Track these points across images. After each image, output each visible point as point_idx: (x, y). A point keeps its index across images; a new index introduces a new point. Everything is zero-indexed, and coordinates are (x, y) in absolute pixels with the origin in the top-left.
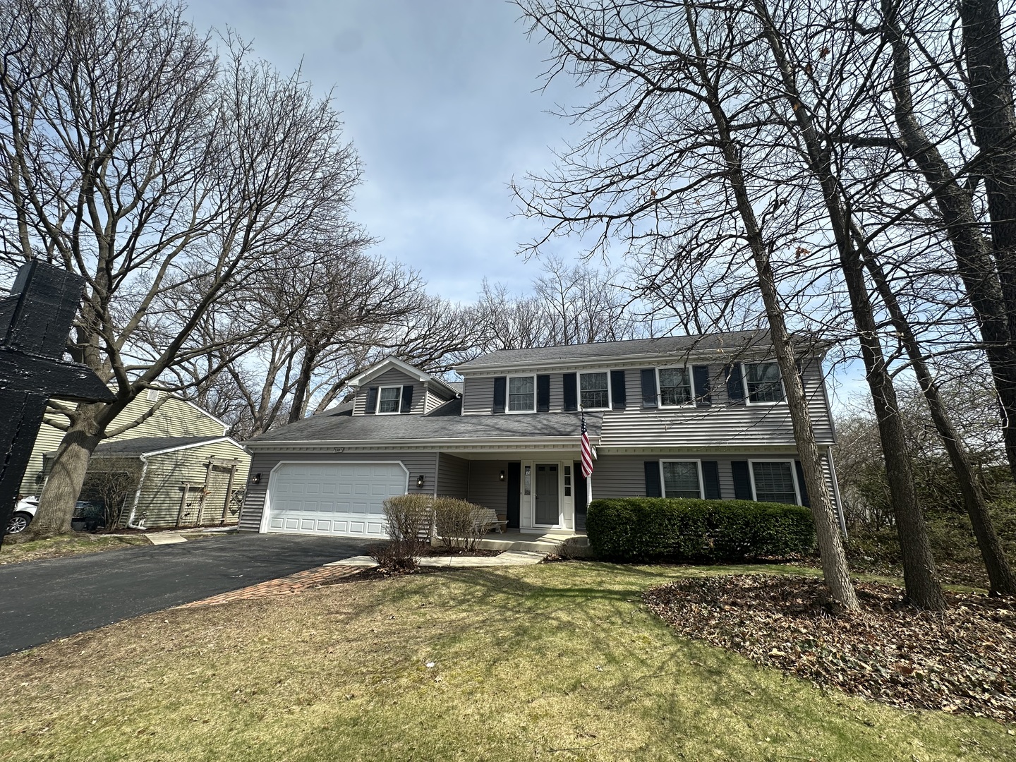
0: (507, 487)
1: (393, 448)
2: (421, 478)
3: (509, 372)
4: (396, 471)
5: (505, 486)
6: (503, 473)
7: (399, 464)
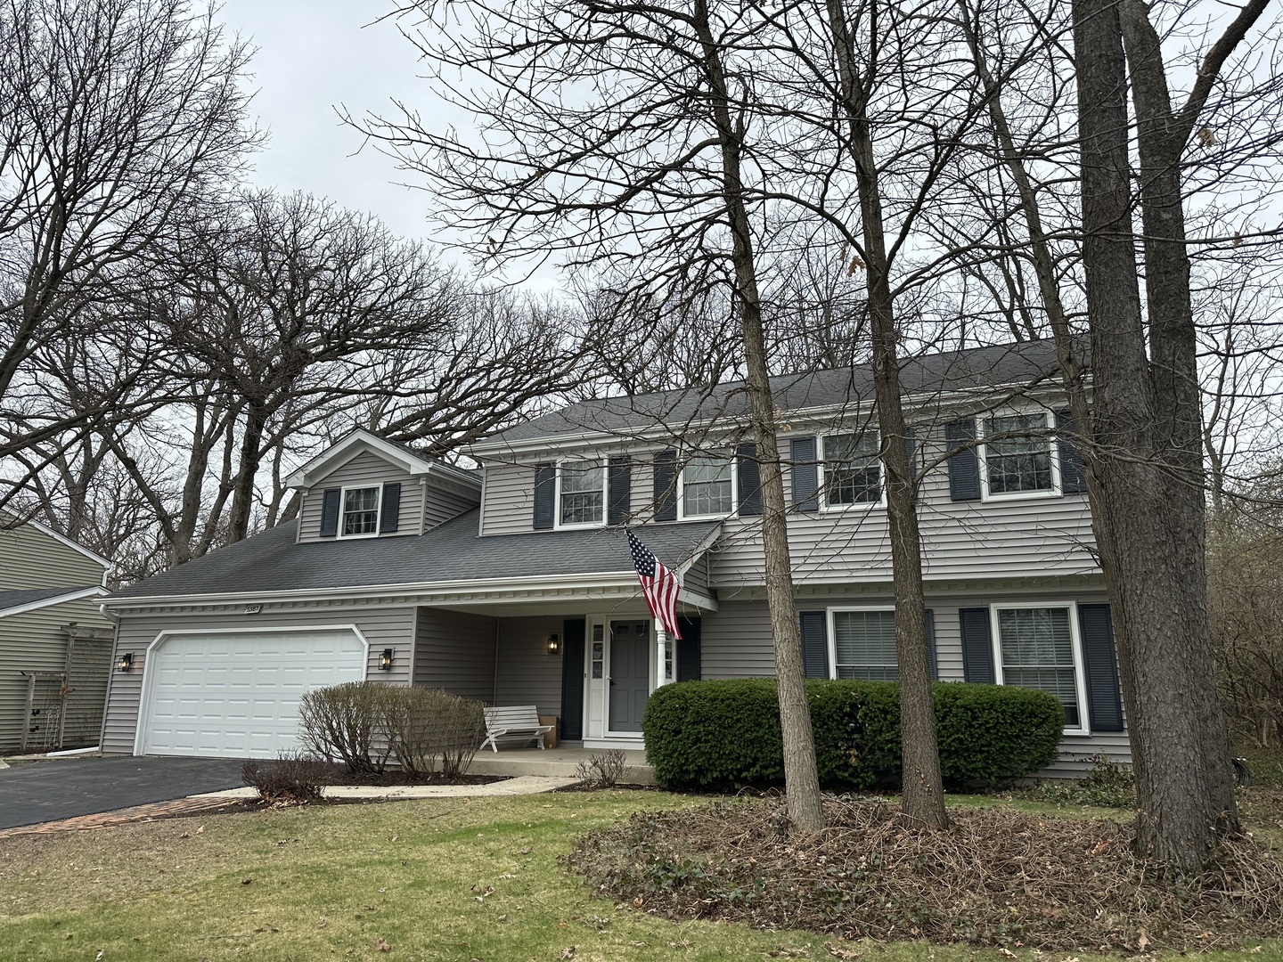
0: (561, 665)
1: (343, 602)
2: (388, 653)
3: (561, 452)
4: (346, 642)
5: (558, 663)
6: (554, 639)
7: (351, 630)
